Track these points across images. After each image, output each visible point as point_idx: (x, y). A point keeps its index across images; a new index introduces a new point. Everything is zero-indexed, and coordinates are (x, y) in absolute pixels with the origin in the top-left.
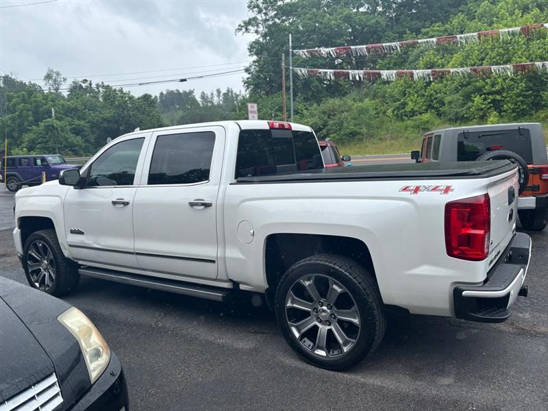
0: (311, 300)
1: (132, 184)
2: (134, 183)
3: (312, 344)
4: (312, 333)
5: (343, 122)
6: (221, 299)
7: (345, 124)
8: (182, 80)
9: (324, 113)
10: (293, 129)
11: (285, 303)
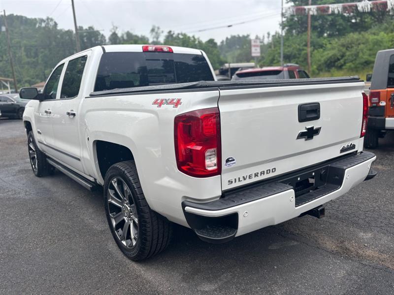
0: (120, 198)
2: (56, 97)
6: (89, 189)
8: (229, 26)
9: (343, 46)
10: (174, 52)
11: (107, 198)
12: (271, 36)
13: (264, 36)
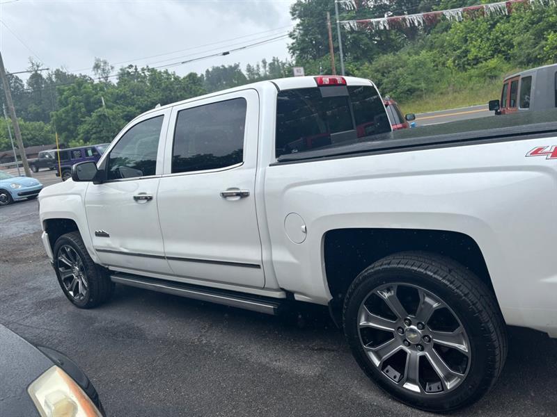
0: (394, 317)
1: (154, 174)
2: (157, 173)
3: (398, 375)
4: (398, 361)
5: (398, 79)
6: (272, 312)
7: (401, 81)
8: (225, 54)
9: (378, 71)
10: (348, 84)
11: (357, 321)
12: (267, 65)
13: (258, 66)
